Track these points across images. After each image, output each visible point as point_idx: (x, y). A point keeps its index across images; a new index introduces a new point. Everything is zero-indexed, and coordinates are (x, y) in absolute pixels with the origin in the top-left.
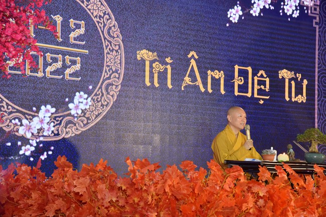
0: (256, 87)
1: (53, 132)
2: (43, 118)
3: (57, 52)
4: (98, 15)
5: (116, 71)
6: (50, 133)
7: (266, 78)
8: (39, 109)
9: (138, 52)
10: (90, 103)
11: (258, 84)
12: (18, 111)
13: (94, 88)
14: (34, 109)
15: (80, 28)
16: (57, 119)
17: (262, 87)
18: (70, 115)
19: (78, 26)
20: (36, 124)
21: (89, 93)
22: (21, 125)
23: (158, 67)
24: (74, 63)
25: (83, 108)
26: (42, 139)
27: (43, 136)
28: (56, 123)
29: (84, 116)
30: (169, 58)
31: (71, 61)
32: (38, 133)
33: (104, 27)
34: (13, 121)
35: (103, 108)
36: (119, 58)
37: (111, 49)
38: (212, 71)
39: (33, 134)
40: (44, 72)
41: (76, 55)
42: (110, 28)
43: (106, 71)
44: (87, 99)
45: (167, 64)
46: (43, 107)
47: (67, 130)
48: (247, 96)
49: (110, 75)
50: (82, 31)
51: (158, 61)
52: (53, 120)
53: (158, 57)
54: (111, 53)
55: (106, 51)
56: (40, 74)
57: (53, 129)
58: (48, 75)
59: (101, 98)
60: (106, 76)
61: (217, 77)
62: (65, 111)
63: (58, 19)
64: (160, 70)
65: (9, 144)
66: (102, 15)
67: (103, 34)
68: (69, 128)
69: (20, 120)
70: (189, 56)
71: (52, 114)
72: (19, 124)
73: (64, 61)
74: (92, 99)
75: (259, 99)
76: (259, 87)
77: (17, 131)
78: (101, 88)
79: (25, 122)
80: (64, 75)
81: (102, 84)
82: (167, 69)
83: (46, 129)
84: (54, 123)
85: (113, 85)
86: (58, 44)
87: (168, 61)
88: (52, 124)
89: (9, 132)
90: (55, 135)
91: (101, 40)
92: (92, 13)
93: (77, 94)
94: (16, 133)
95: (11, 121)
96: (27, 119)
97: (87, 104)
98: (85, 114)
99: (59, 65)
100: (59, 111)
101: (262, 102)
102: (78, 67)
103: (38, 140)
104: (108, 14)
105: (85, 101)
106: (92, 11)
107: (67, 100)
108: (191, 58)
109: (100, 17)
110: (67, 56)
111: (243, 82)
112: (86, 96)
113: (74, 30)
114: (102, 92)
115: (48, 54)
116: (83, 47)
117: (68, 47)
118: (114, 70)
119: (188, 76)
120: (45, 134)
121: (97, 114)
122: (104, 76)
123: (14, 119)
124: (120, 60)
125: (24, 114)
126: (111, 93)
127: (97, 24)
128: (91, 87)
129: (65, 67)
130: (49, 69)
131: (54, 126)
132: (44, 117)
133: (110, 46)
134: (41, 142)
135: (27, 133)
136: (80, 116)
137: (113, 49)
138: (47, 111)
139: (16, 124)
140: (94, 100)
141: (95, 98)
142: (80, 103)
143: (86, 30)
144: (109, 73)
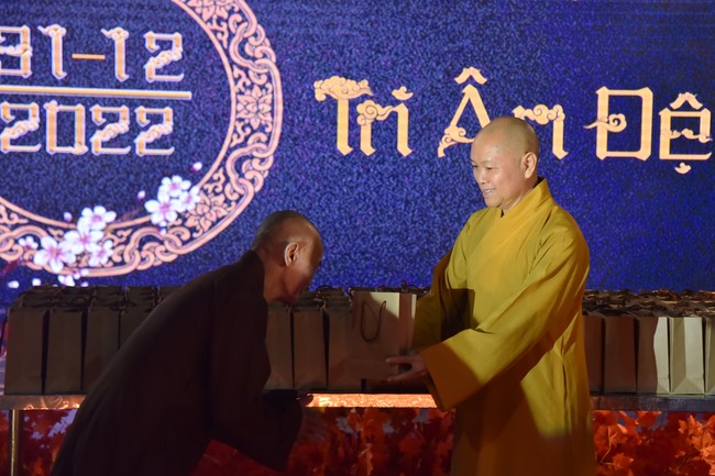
0: (667, 135)
1: (110, 259)
2: (87, 233)
3: (116, 102)
4: (215, 17)
5: (262, 128)
6: (104, 260)
7: (700, 110)
8: (77, 216)
9: (316, 84)
10: (197, 199)
11: (673, 128)
12: (32, 222)
13: (207, 167)
14: (68, 216)
15: (170, 48)
16: (119, 233)
17: (688, 134)
18: (149, 224)
19: (165, 45)
20: (71, 245)
21: (194, 178)
22: (40, 248)
23: (371, 112)
24: (156, 119)
25: (181, 210)
26: (85, 273)
27: (88, 267)
28: (117, 240)
29: (182, 225)
30: (403, 89)
31: (149, 116)
32: (78, 262)
33: (229, 40)
34: (22, 242)
35: (230, 206)
36: (269, 101)
37: (248, 83)
38: (526, 107)
39: (65, 265)
40: (88, 144)
41: (162, 103)
42: (245, 40)
43: (235, 131)
44: (189, 190)
45: (396, 102)
46: (87, 212)
47: (144, 254)
48: (635, 159)
49: (247, 139)
50: (176, 53)
51: (372, 98)
52: (110, 236)
53: (373, 89)
54: (248, 92)
55: (234, 89)
56: (79, 149)
57: (110, 253)
58: (98, 150)
59: (224, 185)
60: (236, 141)
61: (542, 121)
62: (136, 217)
63: (119, 36)
64: (379, 118)
65: (15, 285)
66: (225, 15)
67: (228, 55)
68: (148, 250)
69: (37, 239)
70: (460, 79)
71: (108, 224)
72: (35, 245)
73: (133, 117)
74: (202, 189)
75: (677, 163)
76: (676, 135)
77: (31, 260)
78: (222, 165)
79: (47, 241)
80: (134, 146)
81: (225, 159)
82: (397, 113)
83: (95, 254)
84: (113, 240)
85: (252, 157)
86: (119, 86)
87: (398, 97)
88: (109, 244)
89: (14, 262)
90: (116, 264)
91: (222, 67)
92: (200, 15)
93: (166, 181)
94: (30, 265)
95: (16, 242)
96: (52, 236)
97: (189, 200)
98: (185, 220)
99: (122, 126)
100: (125, 217)
101: (684, 169)
102: (166, 127)
103: (77, 276)
104: (240, 12)
105: (186, 194)
106: (198, 10)
107: (142, 194)
108: (464, 85)
109: (220, 20)
110: (141, 108)
111: (624, 125)
112: (187, 184)
113: (155, 54)
114: (225, 174)
115: (97, 107)
116: (179, 87)
117: (142, 88)
118: (255, 126)
119: (458, 125)
120: (93, 262)
121: (214, 219)
122: (232, 141)
123: (24, 237)
124: (272, 104)
125: (45, 227)
126: (249, 176)
127: (212, 36)
128: (198, 166)
129: (135, 129)
130: (98, 137)
131: (113, 248)
132: (91, 231)
133: (244, 78)
134: (83, 279)
135: (53, 263)
136: (173, 226)
137: (253, 84)
138: (97, 218)
139: (28, 247)
140: (206, 192)
141: (210, 187)
142: (173, 198)
143: (186, 52)
144: (243, 135)
